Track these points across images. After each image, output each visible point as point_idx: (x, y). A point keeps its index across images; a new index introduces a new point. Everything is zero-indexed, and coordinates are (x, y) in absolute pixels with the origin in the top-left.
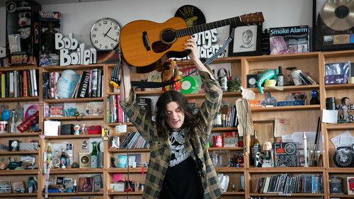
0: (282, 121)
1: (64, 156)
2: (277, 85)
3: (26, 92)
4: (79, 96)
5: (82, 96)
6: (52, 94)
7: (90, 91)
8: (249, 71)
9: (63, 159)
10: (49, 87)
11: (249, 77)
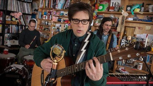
0: (139, 28)
1: (58, 28)
2: (140, 11)
3: (50, 6)
4: (63, 9)
5: (64, 9)
6: (56, 8)
7: (67, 7)
8: (129, 4)
9: (57, 30)
10: (55, 5)
11: (128, 6)
